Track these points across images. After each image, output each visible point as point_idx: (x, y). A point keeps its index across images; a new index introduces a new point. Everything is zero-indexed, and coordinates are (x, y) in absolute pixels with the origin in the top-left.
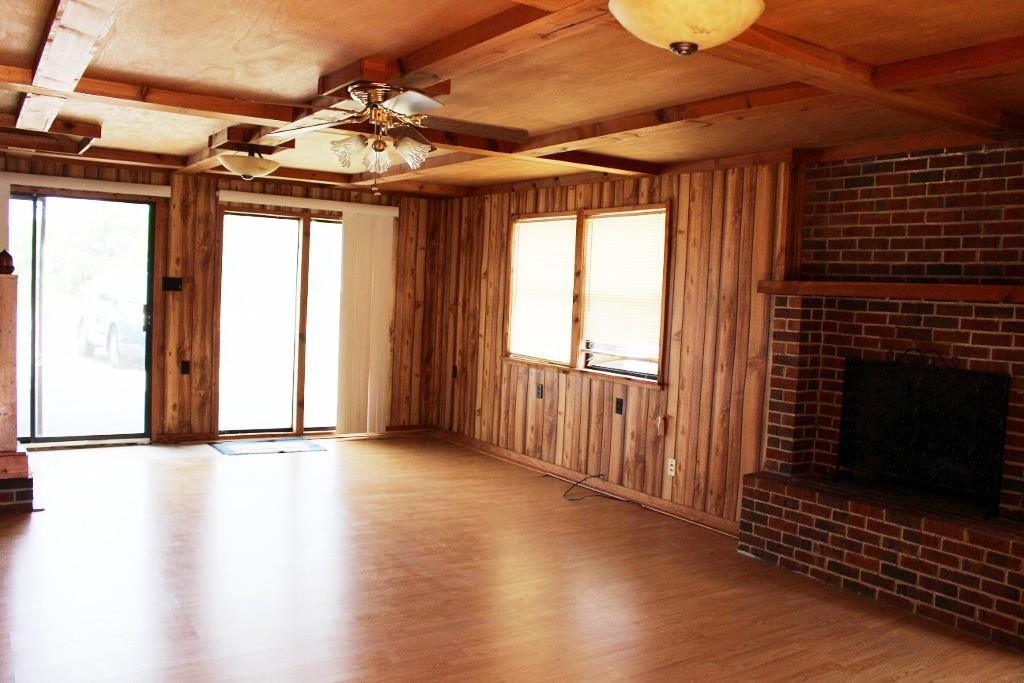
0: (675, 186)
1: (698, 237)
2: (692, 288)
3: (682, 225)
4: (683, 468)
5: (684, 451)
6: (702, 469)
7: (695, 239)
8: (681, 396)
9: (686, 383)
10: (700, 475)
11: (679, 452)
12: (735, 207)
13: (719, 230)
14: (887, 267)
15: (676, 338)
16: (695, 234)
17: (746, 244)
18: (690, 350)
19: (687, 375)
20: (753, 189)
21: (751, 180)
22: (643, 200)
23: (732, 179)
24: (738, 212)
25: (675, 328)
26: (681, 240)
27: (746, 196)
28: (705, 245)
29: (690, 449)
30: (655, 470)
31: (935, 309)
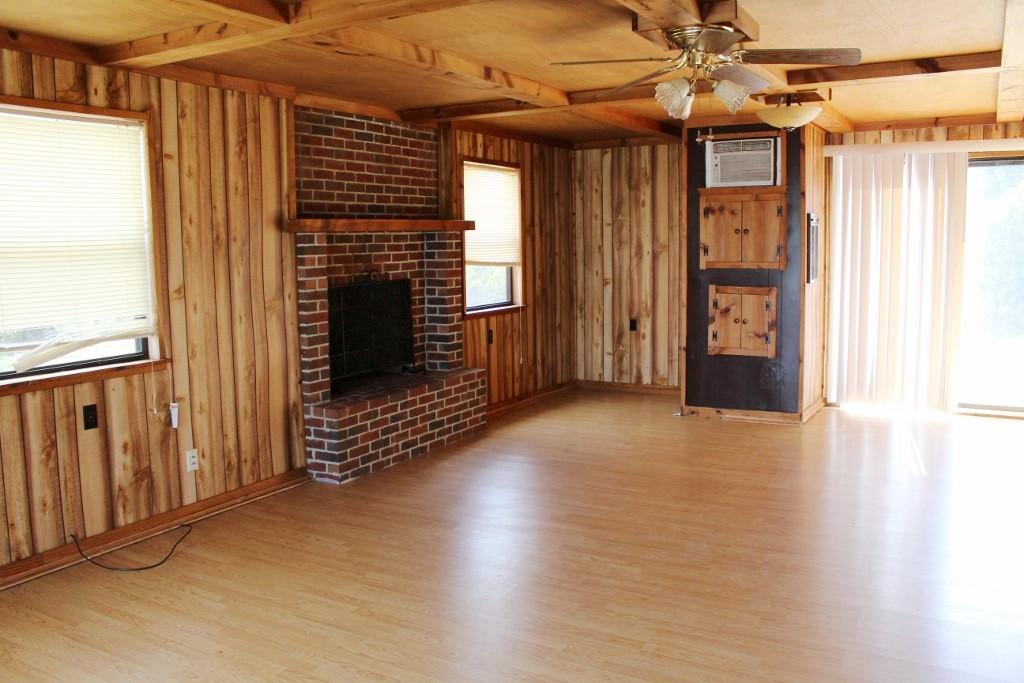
0: (154, 92)
1: (194, 166)
2: (193, 231)
3: (170, 146)
4: (207, 453)
5: (206, 434)
6: (231, 443)
7: (190, 168)
8: (192, 367)
9: (198, 350)
10: (229, 451)
11: (199, 438)
12: (239, 136)
13: (221, 159)
14: (344, 206)
15: (176, 295)
16: (190, 161)
17: (255, 180)
18: (198, 307)
19: (197, 340)
20: (257, 119)
21: (254, 109)
22: (99, 99)
23: (232, 102)
24: (243, 143)
25: (175, 282)
26: (170, 167)
27: (250, 127)
28: (204, 177)
29: (214, 426)
30: (168, 477)
31: (374, 238)
